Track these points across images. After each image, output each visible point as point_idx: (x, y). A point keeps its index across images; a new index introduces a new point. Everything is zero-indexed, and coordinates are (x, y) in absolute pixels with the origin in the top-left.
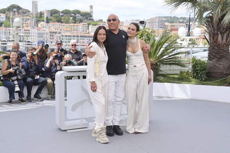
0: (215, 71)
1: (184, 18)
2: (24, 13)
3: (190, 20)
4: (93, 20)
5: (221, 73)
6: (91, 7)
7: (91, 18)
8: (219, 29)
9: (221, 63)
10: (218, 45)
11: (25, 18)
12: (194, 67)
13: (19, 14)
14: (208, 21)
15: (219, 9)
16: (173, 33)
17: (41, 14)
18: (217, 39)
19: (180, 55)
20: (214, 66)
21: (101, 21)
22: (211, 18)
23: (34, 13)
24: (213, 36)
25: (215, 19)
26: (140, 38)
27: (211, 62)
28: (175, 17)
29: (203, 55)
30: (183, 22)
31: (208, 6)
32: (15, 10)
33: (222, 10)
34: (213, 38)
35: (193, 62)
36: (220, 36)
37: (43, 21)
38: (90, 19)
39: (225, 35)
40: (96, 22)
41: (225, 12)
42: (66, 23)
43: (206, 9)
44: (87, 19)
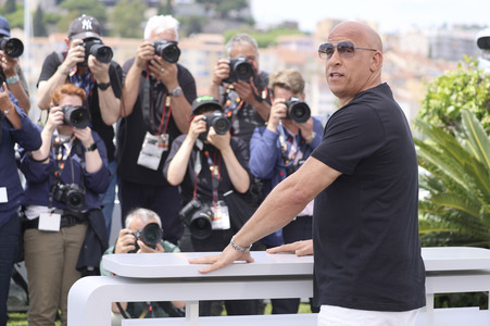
4: (251, 22)
7: (244, 13)
21: (291, 27)
26: (480, 116)
37: (21, 27)
38: (240, 20)
40: (270, 31)
42: (124, 35)
44: (224, 16)
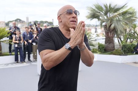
0: (108, 48)
1: (94, 25)
2: (22, 22)
3: (96, 26)
5: (111, 49)
6: (53, 20)
7: (53, 24)
8: (109, 30)
9: (110, 45)
10: (109, 37)
11: (23, 24)
12: (99, 47)
13: (20, 22)
14: (104, 27)
15: (109, 22)
16: (89, 32)
17: (30, 23)
18: (108, 35)
19: (92, 42)
20: (108, 46)
22: (106, 25)
23: (27, 22)
24: (107, 33)
25: (108, 26)
27: (106, 44)
28: (90, 25)
29: (102, 41)
30: (93, 27)
31: (104, 20)
32: (18, 21)
33: (110, 22)
34: (107, 34)
35: (98, 45)
36: (110, 33)
39: (112, 33)
41: (111, 23)
43: (104, 22)
